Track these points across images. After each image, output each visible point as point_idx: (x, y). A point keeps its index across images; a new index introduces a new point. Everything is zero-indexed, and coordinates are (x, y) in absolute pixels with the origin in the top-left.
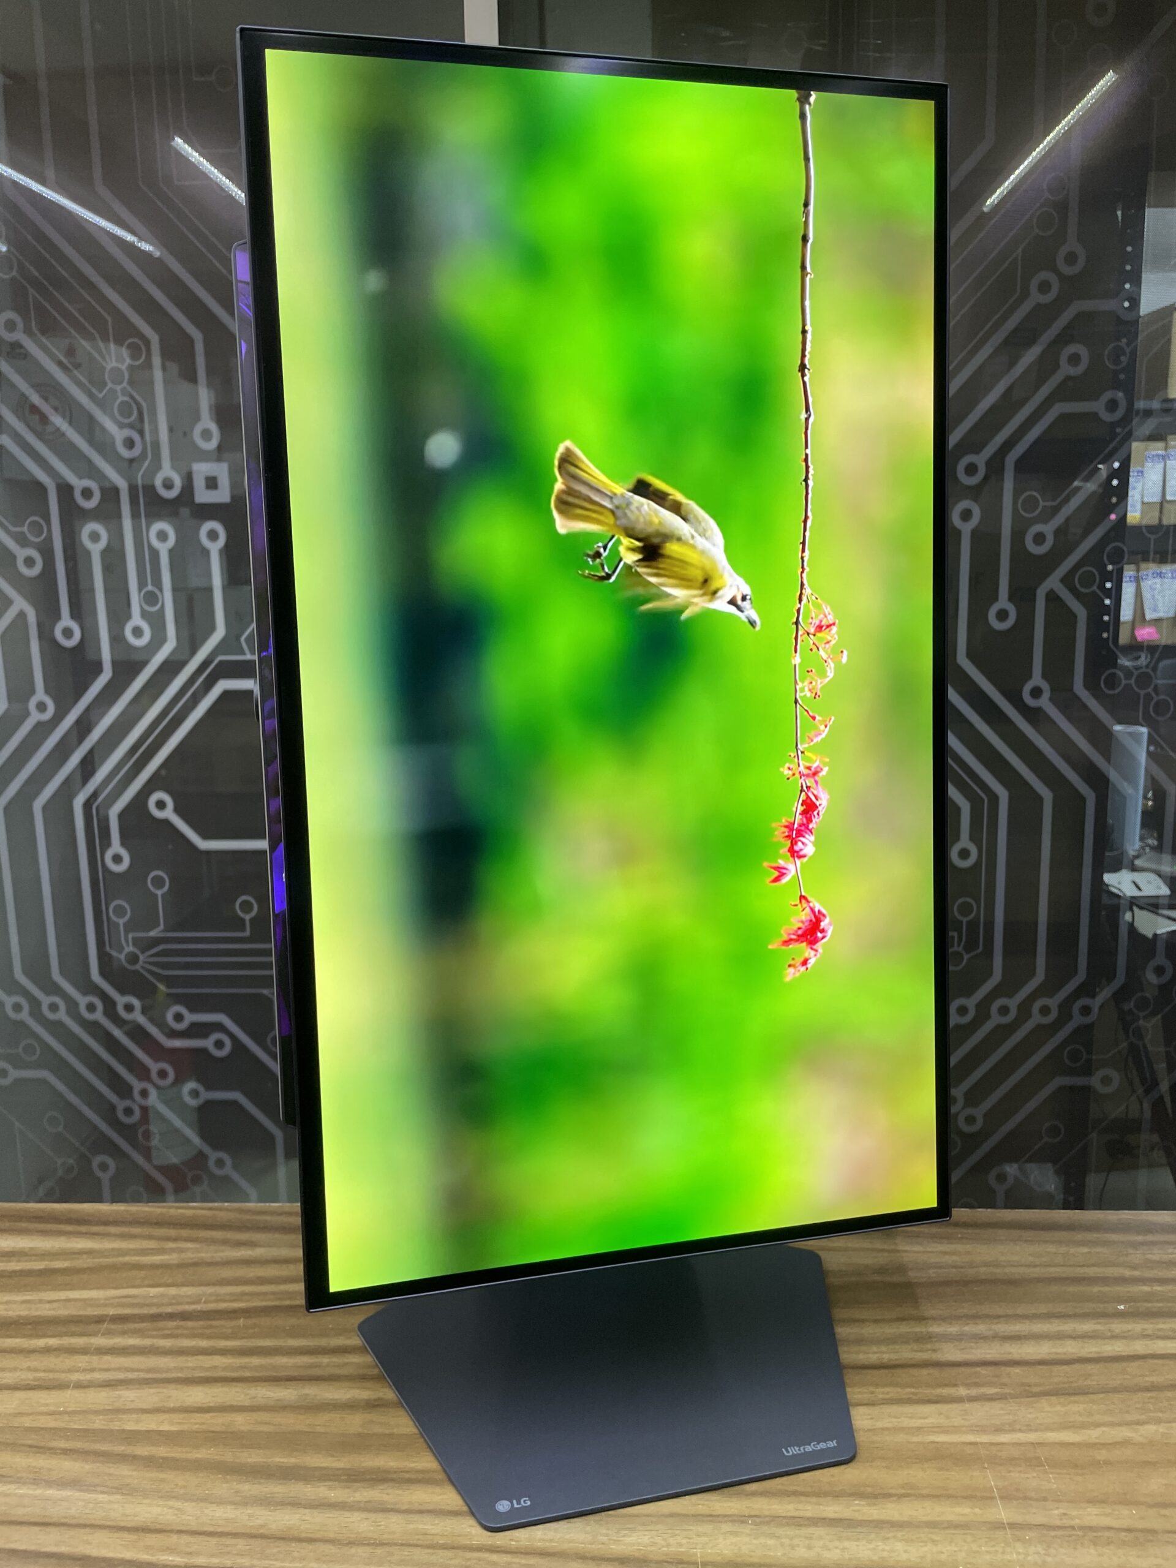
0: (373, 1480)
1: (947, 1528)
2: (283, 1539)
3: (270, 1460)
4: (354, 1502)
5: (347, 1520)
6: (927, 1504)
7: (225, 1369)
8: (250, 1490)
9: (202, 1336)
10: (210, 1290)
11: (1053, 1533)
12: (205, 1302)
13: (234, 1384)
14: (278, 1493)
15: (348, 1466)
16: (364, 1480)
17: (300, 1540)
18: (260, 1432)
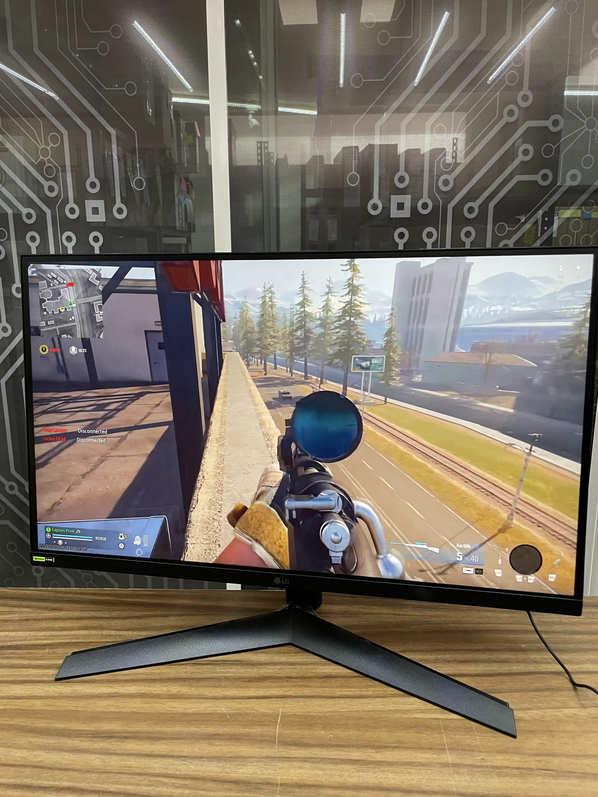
0: (105, 737)
1: (417, 766)
2: (50, 768)
3: (51, 726)
4: (93, 749)
5: (87, 758)
6: (408, 752)
7: (34, 676)
8: (37, 742)
9: (24, 658)
10: (32, 633)
11: (475, 770)
12: (29, 640)
13: (38, 684)
14: (52, 743)
15: (93, 729)
16: (100, 737)
17: (60, 769)
18: (48, 710)
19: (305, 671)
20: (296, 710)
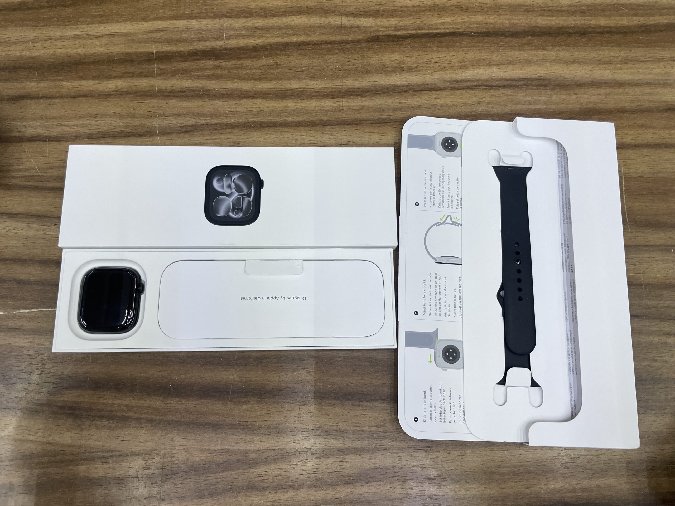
19: (640, 97)
20: (642, 169)
